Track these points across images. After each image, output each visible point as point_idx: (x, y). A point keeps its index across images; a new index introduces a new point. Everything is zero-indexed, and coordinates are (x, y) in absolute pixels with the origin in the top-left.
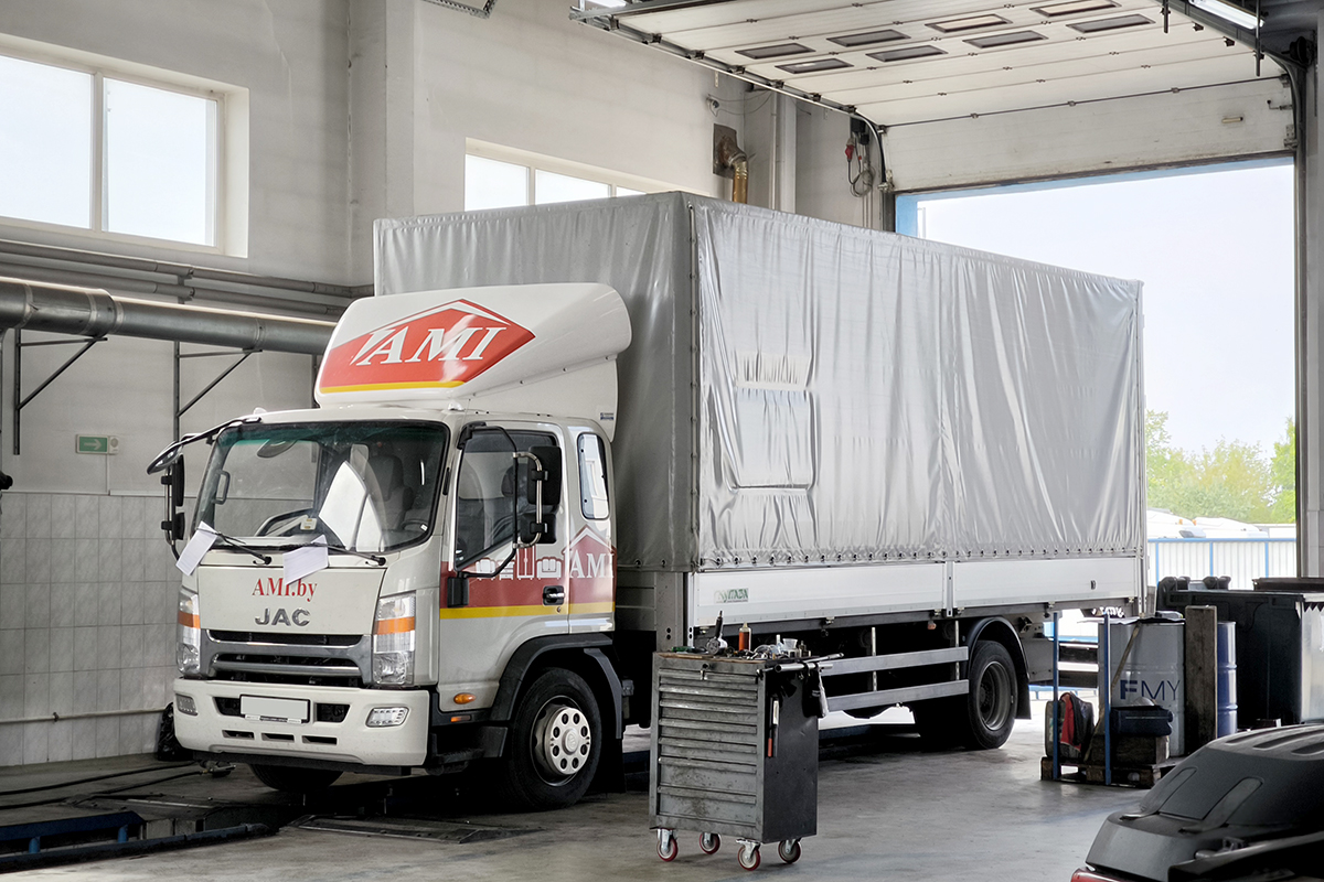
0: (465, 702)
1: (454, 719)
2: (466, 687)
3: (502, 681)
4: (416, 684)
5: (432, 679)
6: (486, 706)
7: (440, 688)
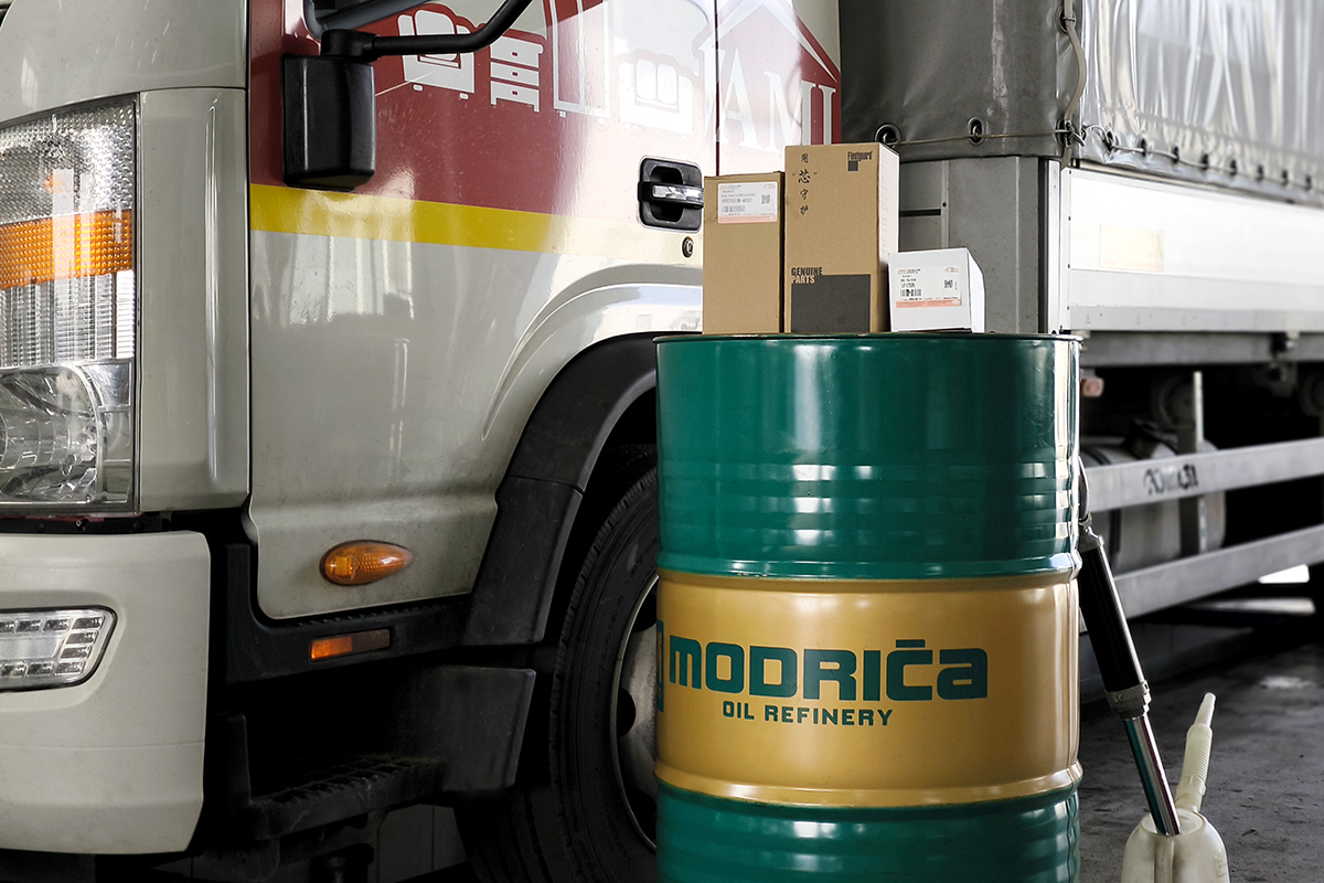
0: (364, 578)
1: (321, 650)
2: (370, 517)
3: (506, 489)
4: (147, 505)
5: (225, 483)
6: (450, 590)
7: (260, 523)
